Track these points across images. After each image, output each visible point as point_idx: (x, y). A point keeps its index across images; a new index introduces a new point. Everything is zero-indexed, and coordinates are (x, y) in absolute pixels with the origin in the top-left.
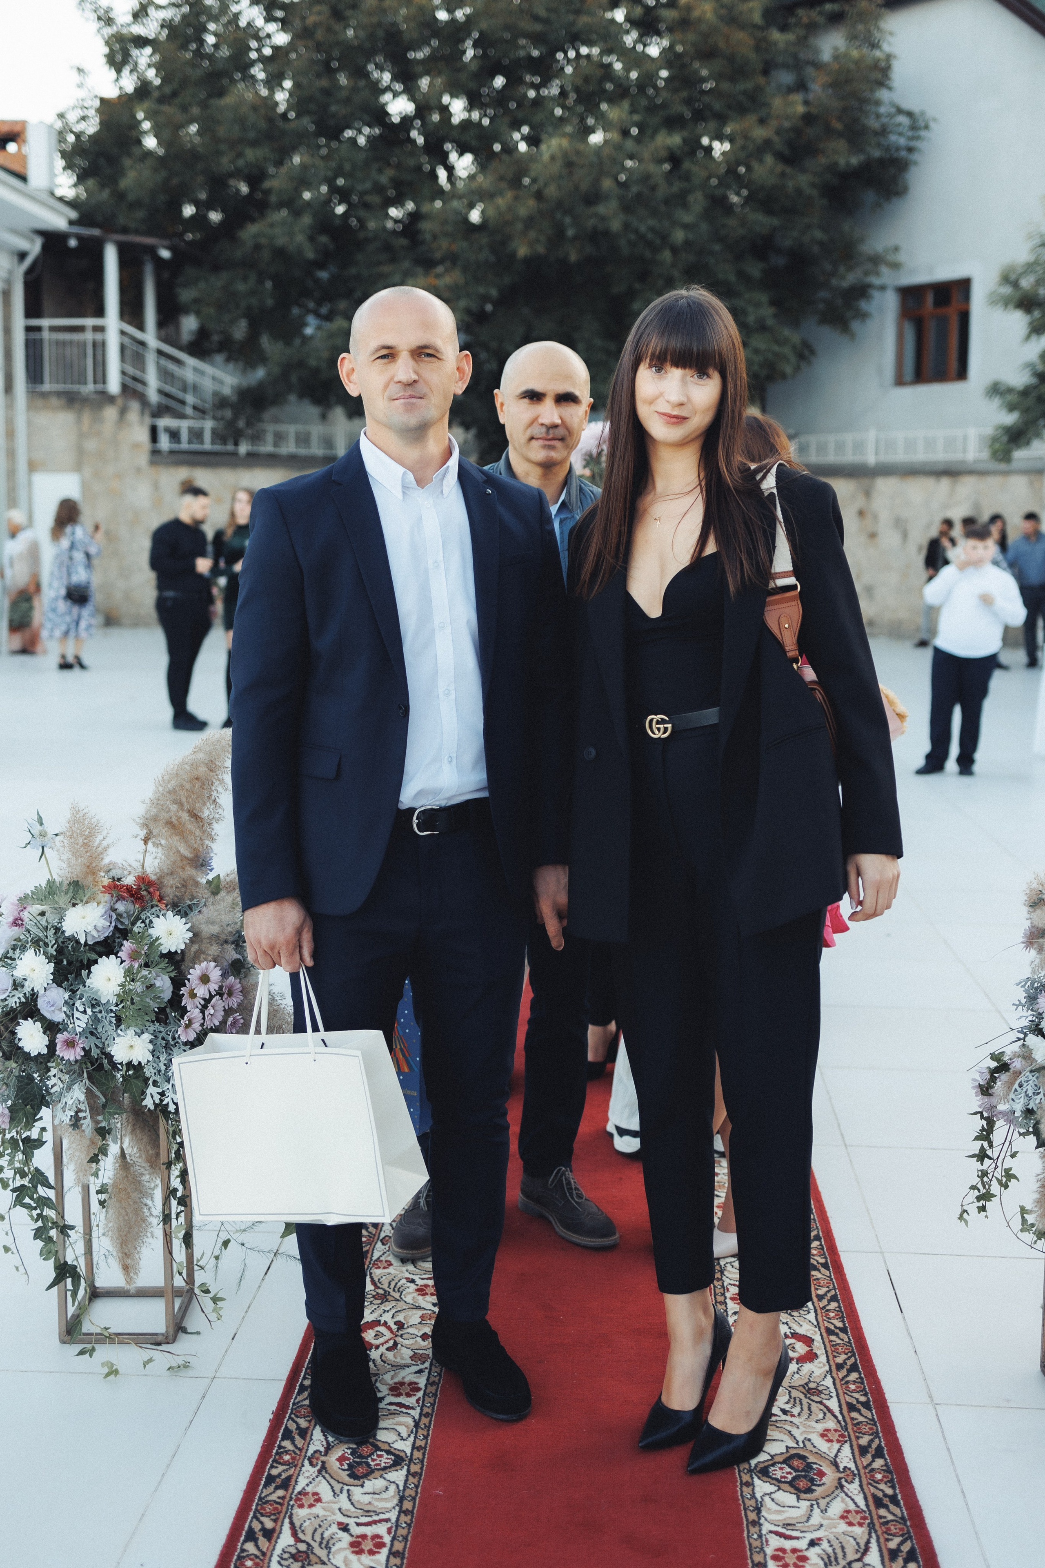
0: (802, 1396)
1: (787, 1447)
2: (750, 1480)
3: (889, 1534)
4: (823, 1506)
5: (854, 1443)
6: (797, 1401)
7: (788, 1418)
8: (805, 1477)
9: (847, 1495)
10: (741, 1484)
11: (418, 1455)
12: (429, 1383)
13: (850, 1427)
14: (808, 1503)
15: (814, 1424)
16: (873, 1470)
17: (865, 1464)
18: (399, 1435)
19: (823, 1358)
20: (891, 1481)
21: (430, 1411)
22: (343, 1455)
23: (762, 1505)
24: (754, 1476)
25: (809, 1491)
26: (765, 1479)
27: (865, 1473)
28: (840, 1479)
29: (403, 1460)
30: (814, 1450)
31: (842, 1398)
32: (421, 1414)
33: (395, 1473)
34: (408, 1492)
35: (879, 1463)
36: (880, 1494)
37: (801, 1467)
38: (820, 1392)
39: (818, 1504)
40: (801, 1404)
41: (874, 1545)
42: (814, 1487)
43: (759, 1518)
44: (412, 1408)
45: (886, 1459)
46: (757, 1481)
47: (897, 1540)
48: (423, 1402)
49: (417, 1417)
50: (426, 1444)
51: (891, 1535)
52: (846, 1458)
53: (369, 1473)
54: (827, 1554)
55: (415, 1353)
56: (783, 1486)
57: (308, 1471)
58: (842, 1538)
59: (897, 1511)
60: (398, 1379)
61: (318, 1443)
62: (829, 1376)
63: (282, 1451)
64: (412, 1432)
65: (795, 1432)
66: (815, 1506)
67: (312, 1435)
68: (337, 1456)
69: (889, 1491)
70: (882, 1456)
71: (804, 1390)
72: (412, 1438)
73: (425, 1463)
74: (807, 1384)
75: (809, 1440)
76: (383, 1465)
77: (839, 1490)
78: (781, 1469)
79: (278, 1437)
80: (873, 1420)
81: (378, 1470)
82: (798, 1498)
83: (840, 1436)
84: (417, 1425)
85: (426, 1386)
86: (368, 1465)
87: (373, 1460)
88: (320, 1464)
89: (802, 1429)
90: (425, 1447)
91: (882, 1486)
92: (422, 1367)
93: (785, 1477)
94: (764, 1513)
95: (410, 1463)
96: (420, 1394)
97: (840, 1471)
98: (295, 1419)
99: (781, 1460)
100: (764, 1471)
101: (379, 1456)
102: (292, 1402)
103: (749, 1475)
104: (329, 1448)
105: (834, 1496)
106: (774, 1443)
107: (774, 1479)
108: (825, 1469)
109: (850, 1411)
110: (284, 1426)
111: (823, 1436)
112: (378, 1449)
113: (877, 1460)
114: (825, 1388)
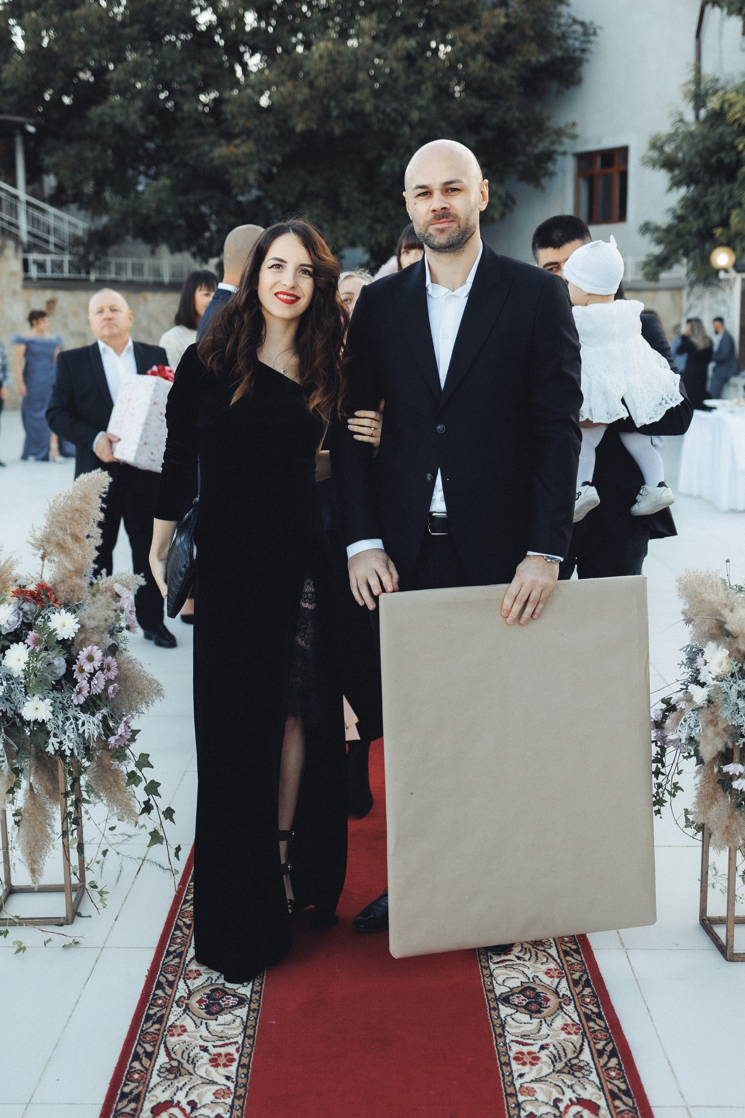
0: (530, 947)
1: (521, 982)
2: (496, 1006)
3: (595, 1040)
4: (549, 1023)
5: (570, 978)
6: (528, 950)
7: (522, 962)
8: (535, 1002)
9: (565, 1013)
10: (490, 1009)
11: (255, 996)
13: (566, 967)
14: (538, 1020)
15: (540, 965)
16: (583, 996)
17: (578, 992)
20: (596, 1003)
22: (201, 999)
23: (505, 1023)
24: (498, 1003)
25: (539, 1011)
26: (507, 1005)
27: (578, 998)
28: (560, 1003)
30: (540, 984)
31: (559, 947)
33: (240, 1010)
34: (251, 1023)
35: (587, 991)
36: (589, 1012)
37: (532, 996)
38: (543, 944)
39: (545, 1020)
40: (530, 952)
41: (585, 1047)
42: (542, 1009)
43: (504, 1032)
45: (592, 988)
46: (500, 1006)
47: (603, 1043)
50: (261, 989)
51: (597, 1039)
52: (564, 988)
53: (221, 1011)
54: (553, 1054)
56: (519, 1009)
57: (176, 1010)
58: (563, 1043)
59: (602, 1023)
61: (182, 991)
63: (156, 997)
65: (526, 970)
66: (543, 1022)
67: (177, 985)
68: (197, 1000)
69: (596, 1010)
70: (589, 986)
71: (532, 943)
73: (261, 1002)
75: (537, 977)
76: (231, 1004)
77: (560, 1011)
78: (518, 997)
79: (153, 988)
80: (582, 961)
81: (227, 1008)
82: (531, 1017)
83: (559, 973)
86: (220, 1005)
87: (223, 1001)
88: (184, 1006)
89: (532, 969)
90: (261, 992)
91: (590, 1007)
93: (521, 1003)
94: (507, 1028)
95: (250, 1002)
97: (559, 997)
98: (165, 974)
99: (518, 991)
100: (506, 999)
101: (227, 999)
102: (162, 962)
103: (495, 1003)
104: (190, 994)
105: (556, 1015)
106: (512, 980)
107: (512, 1004)
108: (549, 996)
109: (565, 956)
110: (156, 980)
111: (546, 973)
112: (226, 994)
113: (585, 988)
114: (547, 940)
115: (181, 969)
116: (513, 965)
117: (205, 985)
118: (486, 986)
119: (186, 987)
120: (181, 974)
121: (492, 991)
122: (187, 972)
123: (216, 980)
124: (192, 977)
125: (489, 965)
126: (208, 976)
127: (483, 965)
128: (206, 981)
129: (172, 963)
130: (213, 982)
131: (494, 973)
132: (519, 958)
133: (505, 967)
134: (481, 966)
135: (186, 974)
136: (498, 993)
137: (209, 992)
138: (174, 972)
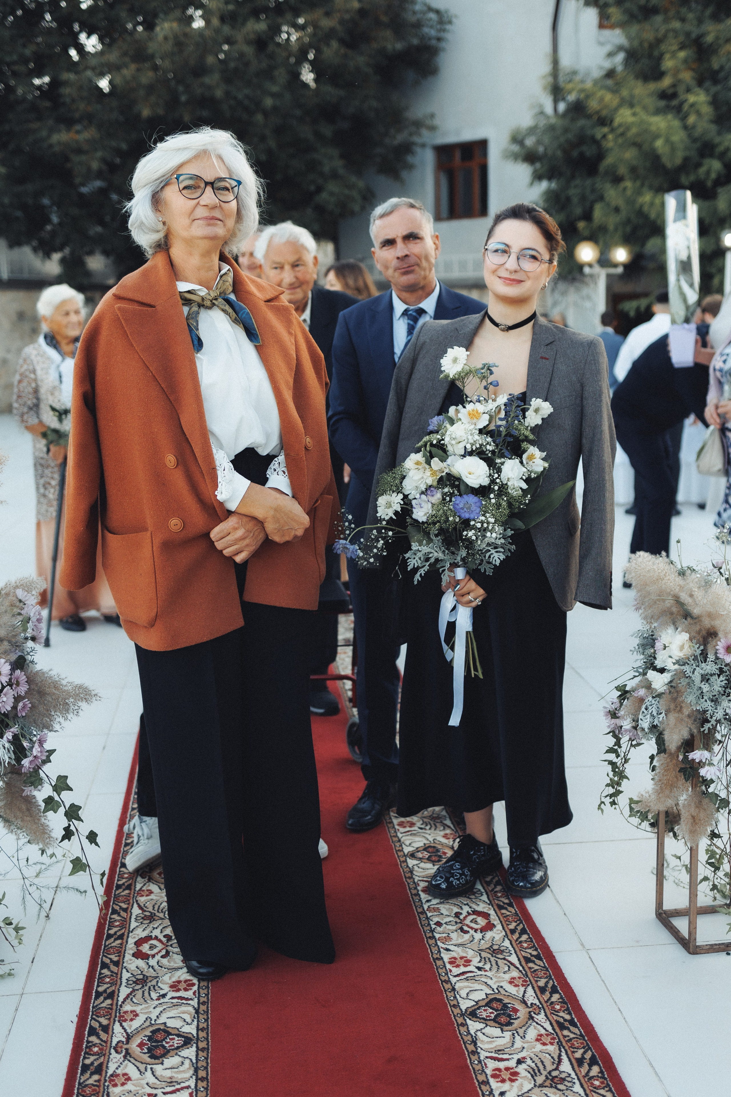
0: (490, 956)
1: (486, 994)
2: (464, 1022)
3: (573, 1048)
4: (522, 1034)
5: (535, 985)
6: (487, 960)
7: (483, 973)
8: (504, 1014)
9: (537, 1023)
10: (458, 1025)
11: (202, 1034)
13: (529, 974)
14: (510, 1033)
15: (502, 975)
16: (552, 1003)
17: (546, 999)
18: (185, 1021)
19: (499, 927)
20: (567, 1009)
21: (205, 999)
22: (142, 1042)
23: (476, 1039)
24: (466, 1018)
25: (509, 1024)
26: (474, 1019)
27: (547, 1006)
28: (530, 1012)
29: (191, 1040)
30: (507, 994)
31: (518, 953)
32: (199, 1003)
33: (187, 1050)
34: (200, 1064)
35: (555, 997)
36: (562, 1020)
37: (500, 1007)
38: (503, 951)
39: (517, 1032)
40: (490, 962)
41: (564, 1057)
42: (512, 1021)
43: (477, 1049)
44: (191, 999)
45: (560, 994)
46: (468, 1020)
47: (581, 1051)
48: (199, 993)
49: (196, 1006)
50: (208, 1025)
51: (575, 1048)
52: (531, 997)
53: (166, 1053)
54: (532, 1068)
56: (488, 1023)
57: (116, 1058)
58: (540, 1055)
59: (576, 1031)
60: (174, 979)
61: (119, 1035)
62: (506, 939)
63: (90, 1045)
64: (194, 1017)
65: (489, 982)
66: (516, 1035)
67: (113, 1029)
68: (137, 1044)
69: (568, 1017)
70: (557, 992)
71: (490, 952)
72: (195, 1022)
73: (210, 1040)
74: (491, 947)
75: (502, 987)
76: (176, 1045)
77: (531, 1021)
78: (485, 1010)
79: (85, 1035)
80: (545, 967)
81: (173, 1050)
82: (502, 1031)
83: (523, 981)
84: (197, 1011)
86: (164, 1047)
87: (167, 1043)
88: (124, 1051)
89: (494, 979)
90: (208, 1028)
91: (561, 1014)
93: (489, 1016)
94: (479, 1044)
95: (197, 1041)
96: (195, 988)
97: (528, 1007)
98: (97, 1018)
99: (484, 1004)
100: (473, 1014)
101: (171, 1039)
102: (91, 1005)
103: (462, 1018)
104: (129, 1038)
105: (528, 1025)
106: (476, 992)
107: (480, 1019)
108: (517, 1006)
109: (527, 962)
110: (88, 1025)
111: (511, 983)
112: (169, 1034)
113: (553, 995)
114: (505, 948)
115: (114, 1011)
116: (474, 976)
117: (143, 1026)
118: (450, 1002)
119: (122, 1031)
120: (116, 1016)
121: (457, 1006)
122: (121, 1014)
123: (155, 1020)
124: (128, 1019)
125: (449, 978)
126: (146, 1016)
127: (443, 979)
128: (145, 1022)
129: (103, 1005)
130: (153, 1022)
131: (456, 987)
132: (479, 969)
133: (467, 979)
134: (441, 980)
135: (120, 1017)
136: (463, 1008)
137: (150, 1034)
138: (107, 1015)
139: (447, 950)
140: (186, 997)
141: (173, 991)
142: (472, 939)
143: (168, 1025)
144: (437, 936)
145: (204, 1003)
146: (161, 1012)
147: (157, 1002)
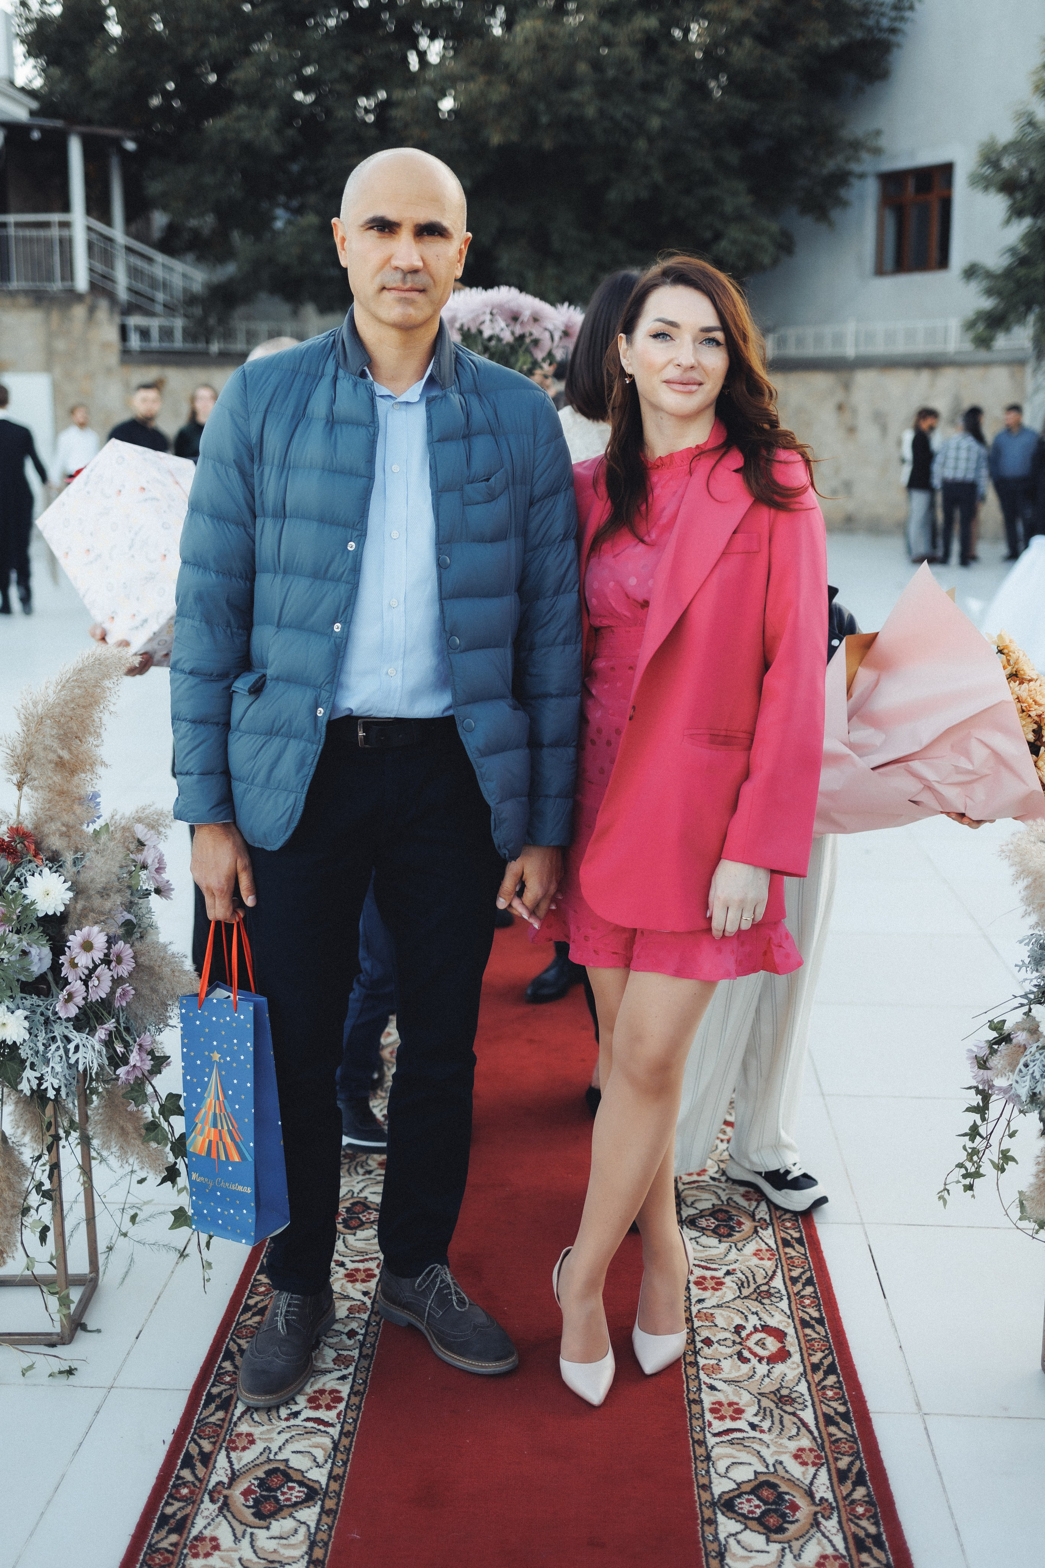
0: (772, 1406)
1: (755, 1472)
2: (713, 1517)
4: (796, 1550)
5: (832, 1467)
6: (768, 1413)
7: (757, 1434)
8: (775, 1511)
9: (824, 1535)
10: (703, 1521)
11: (334, 1486)
12: (353, 1392)
13: (827, 1444)
14: (779, 1546)
15: (785, 1441)
16: (854, 1502)
17: (845, 1494)
18: (315, 1461)
19: (796, 1357)
20: (875, 1516)
21: (351, 1428)
22: (249, 1487)
23: (726, 1550)
24: (718, 1511)
25: (781, 1530)
26: (730, 1514)
27: (846, 1506)
28: (816, 1513)
30: (787, 1476)
31: (818, 1407)
32: (341, 1433)
33: (307, 1510)
34: (322, 1536)
35: (861, 1493)
36: (863, 1534)
37: (772, 1498)
38: (793, 1400)
39: (790, 1547)
40: (772, 1416)
42: (786, 1525)
44: (332, 1425)
45: (869, 1488)
46: (721, 1518)
48: (345, 1416)
49: (336, 1437)
50: (345, 1472)
52: (823, 1486)
53: (277, 1511)
55: (339, 1355)
56: (749, 1523)
57: (208, 1508)
59: (881, 1555)
60: (317, 1387)
61: (221, 1472)
62: (803, 1380)
64: (329, 1457)
65: (765, 1452)
66: (787, 1551)
67: (215, 1461)
68: (242, 1490)
69: (873, 1529)
70: (863, 1483)
71: (775, 1399)
72: (329, 1465)
73: (342, 1498)
74: (778, 1390)
75: (781, 1463)
76: (294, 1499)
77: (815, 1529)
78: (749, 1501)
79: (176, 1464)
80: (853, 1436)
81: (288, 1507)
82: (768, 1540)
83: (817, 1457)
84: (335, 1448)
85: (349, 1396)
86: (277, 1500)
87: (283, 1493)
88: (222, 1499)
89: (773, 1448)
90: (344, 1476)
91: (865, 1523)
92: (345, 1372)
93: (752, 1512)
94: (728, 1559)
95: (324, 1496)
96: (342, 1406)
97: (815, 1503)
98: (199, 1440)
99: (749, 1490)
100: (728, 1505)
101: (289, 1488)
102: (197, 1417)
103: (711, 1509)
104: (234, 1477)
105: (809, 1535)
106: (741, 1467)
107: (739, 1515)
108: (799, 1501)
109: (826, 1426)
110: (184, 1450)
111: (796, 1457)
112: (289, 1479)
113: (858, 1488)
114: (799, 1395)
115: (224, 1431)
116: (743, 1439)
117: (257, 1462)
118: (699, 1477)
119: (227, 1465)
120: (224, 1441)
121: (707, 1487)
122: (233, 1437)
123: (276, 1454)
124: (240, 1446)
125: (705, 1437)
126: (265, 1445)
127: (697, 1437)
128: (261, 1454)
129: (213, 1419)
130: (272, 1457)
131: (712, 1454)
132: (753, 1426)
133: (731, 1442)
134: (693, 1438)
135: (230, 1441)
136: (717, 1490)
137: (263, 1476)
138: (214, 1437)
139: (712, 1388)
140: (326, 1420)
141: (311, 1408)
142: (752, 1373)
143: (291, 1464)
144: (702, 1362)
145: (348, 1434)
146: (287, 1441)
147: (284, 1424)
